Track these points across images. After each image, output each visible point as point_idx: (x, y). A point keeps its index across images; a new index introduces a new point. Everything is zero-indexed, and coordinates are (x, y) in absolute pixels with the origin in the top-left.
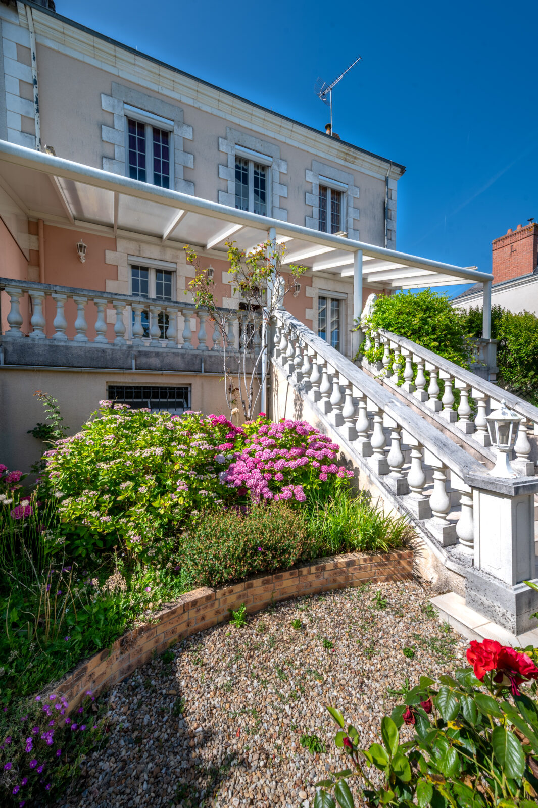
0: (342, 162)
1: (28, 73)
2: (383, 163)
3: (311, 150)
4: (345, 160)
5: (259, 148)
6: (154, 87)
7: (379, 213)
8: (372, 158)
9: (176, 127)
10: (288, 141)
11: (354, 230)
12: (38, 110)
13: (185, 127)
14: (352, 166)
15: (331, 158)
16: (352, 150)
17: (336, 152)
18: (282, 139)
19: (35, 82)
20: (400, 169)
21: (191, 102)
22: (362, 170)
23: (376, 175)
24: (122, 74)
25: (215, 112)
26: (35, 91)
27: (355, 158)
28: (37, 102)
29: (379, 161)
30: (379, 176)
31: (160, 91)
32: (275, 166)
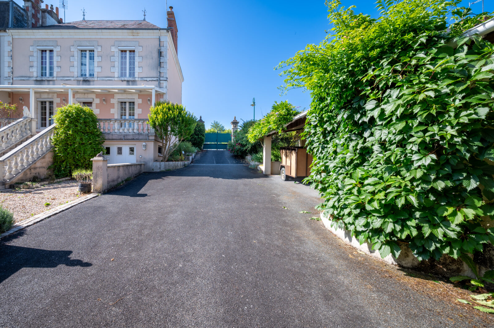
0: (132, 37)
1: (10, 48)
2: (154, 31)
3: (113, 37)
4: (133, 35)
5: (88, 44)
6: (47, 37)
7: (156, 55)
8: (147, 30)
9: (54, 48)
10: (102, 37)
11: (139, 67)
12: (11, 59)
13: (58, 47)
14: (138, 37)
15: (125, 37)
16: (134, 30)
17: (127, 34)
18: (99, 37)
19: (11, 51)
20: (166, 31)
21: (60, 37)
22: (144, 37)
23: (152, 37)
24: (37, 37)
25: (69, 37)
26: (11, 53)
27: (138, 33)
28: (11, 57)
29: (152, 31)
30: (155, 37)
31: (49, 37)
32: (95, 50)
